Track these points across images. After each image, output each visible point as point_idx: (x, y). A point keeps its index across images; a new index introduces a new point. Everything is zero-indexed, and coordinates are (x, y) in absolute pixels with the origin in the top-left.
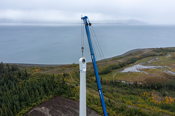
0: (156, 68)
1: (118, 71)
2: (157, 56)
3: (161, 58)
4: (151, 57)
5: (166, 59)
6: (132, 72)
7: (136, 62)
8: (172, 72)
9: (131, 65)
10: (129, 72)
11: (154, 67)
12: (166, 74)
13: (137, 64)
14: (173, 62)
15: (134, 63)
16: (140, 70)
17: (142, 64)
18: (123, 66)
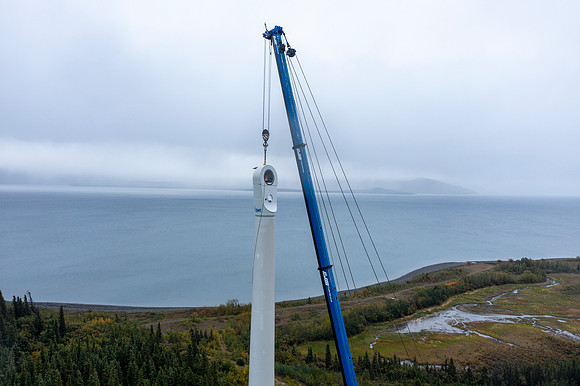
0: (514, 320)
1: (383, 329)
2: (513, 283)
3: (528, 289)
4: (494, 288)
5: (544, 293)
6: (435, 334)
7: (444, 300)
8: (571, 335)
9: (429, 310)
10: (423, 333)
11: (509, 317)
12: (550, 338)
13: (449, 307)
14: (569, 303)
15: (439, 304)
16: (459, 326)
17: (466, 308)
18: (400, 313)
